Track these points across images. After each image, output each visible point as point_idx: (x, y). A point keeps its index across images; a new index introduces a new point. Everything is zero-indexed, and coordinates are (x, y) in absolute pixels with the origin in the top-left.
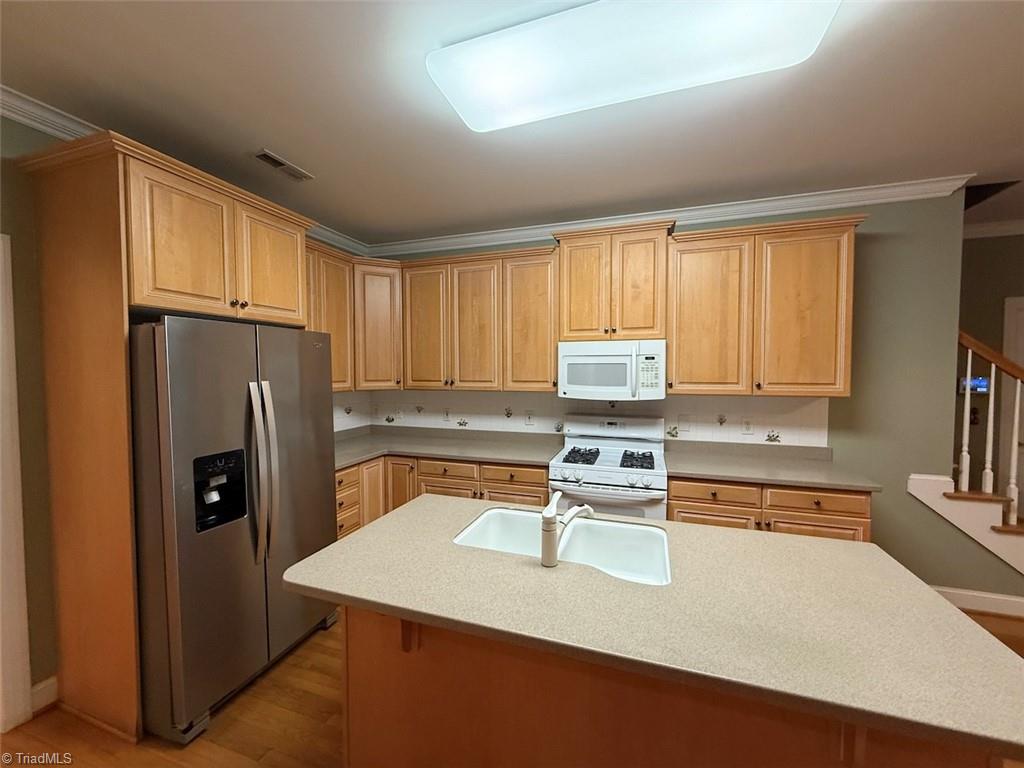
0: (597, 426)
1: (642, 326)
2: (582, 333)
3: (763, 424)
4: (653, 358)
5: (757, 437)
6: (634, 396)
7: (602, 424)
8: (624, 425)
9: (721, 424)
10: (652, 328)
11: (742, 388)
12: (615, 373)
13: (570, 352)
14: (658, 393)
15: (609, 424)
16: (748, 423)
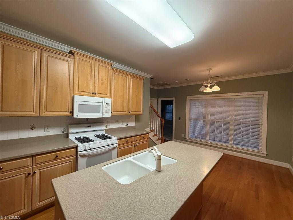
0: (84, 128)
1: (104, 93)
2: (83, 92)
3: (125, 122)
4: (108, 104)
5: (124, 125)
6: (103, 116)
7: (85, 127)
8: (93, 126)
9: (117, 122)
10: (107, 94)
11: (126, 113)
12: (96, 108)
13: (79, 100)
14: (109, 115)
15: (88, 126)
16: (122, 122)
